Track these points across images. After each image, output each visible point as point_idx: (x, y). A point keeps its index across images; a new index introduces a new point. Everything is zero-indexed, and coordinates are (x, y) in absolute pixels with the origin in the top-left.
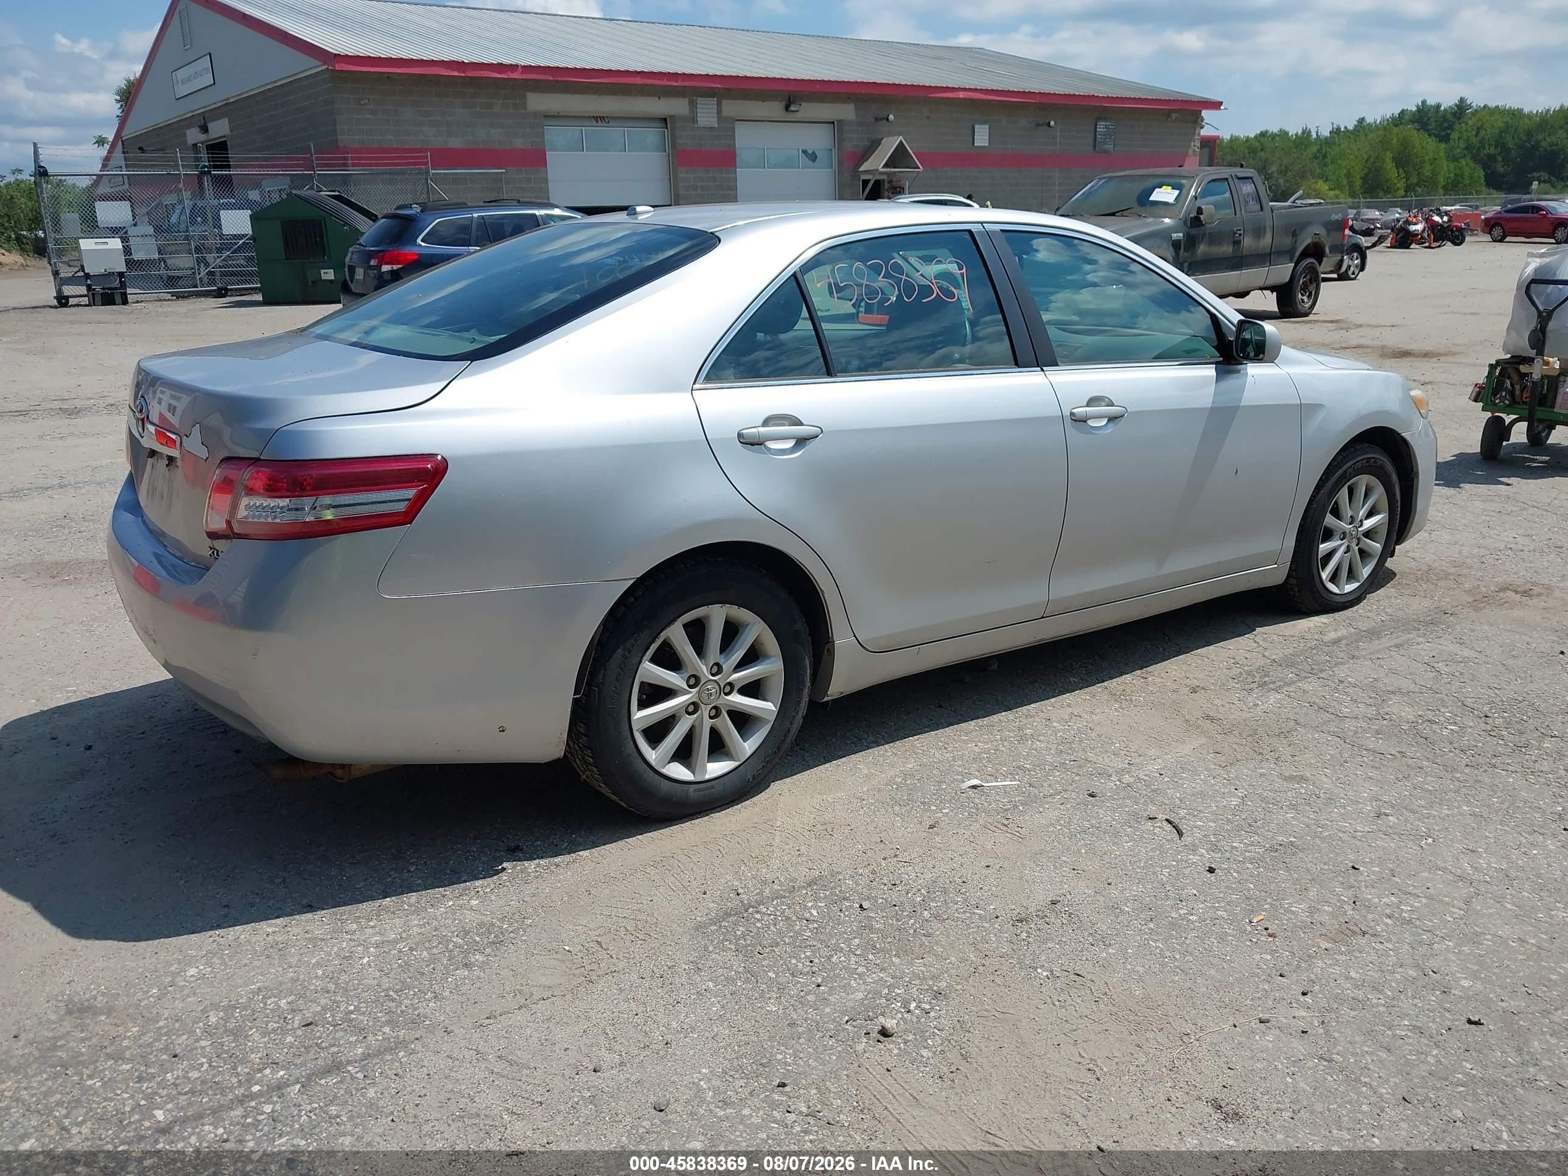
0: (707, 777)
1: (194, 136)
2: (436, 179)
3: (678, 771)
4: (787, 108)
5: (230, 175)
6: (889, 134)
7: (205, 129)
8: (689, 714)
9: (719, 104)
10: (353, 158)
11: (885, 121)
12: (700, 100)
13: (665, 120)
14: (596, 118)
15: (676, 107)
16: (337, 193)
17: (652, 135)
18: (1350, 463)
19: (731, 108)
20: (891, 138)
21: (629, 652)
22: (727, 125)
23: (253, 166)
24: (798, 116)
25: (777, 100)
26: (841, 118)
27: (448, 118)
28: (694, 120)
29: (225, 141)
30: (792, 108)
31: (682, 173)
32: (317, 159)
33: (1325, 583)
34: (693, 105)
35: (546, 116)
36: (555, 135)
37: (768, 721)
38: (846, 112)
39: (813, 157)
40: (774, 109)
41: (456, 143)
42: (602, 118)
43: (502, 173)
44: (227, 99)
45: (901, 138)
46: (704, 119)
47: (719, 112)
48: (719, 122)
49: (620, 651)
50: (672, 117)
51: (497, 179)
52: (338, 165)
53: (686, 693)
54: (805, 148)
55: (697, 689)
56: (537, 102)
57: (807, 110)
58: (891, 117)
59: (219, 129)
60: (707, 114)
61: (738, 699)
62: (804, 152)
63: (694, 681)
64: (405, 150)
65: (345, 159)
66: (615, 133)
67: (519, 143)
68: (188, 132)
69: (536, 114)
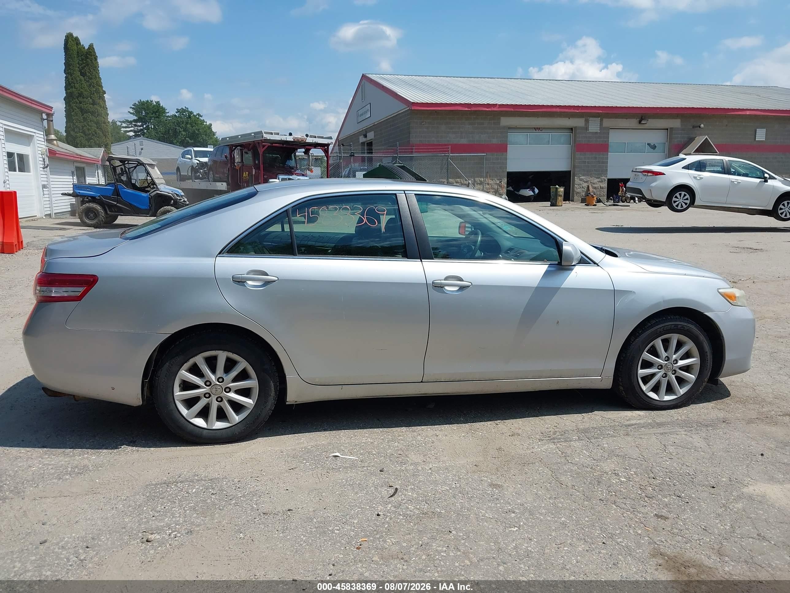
0: (214, 428)
1: (362, 139)
2: (452, 158)
3: (200, 422)
4: (640, 122)
5: (372, 157)
6: (701, 135)
7: (365, 136)
8: (206, 398)
9: (601, 121)
10: (415, 149)
11: (699, 128)
12: (591, 119)
13: (572, 129)
14: (535, 129)
15: (579, 122)
16: (403, 165)
17: (564, 136)
18: (661, 326)
19: (607, 122)
20: (701, 137)
21: (172, 365)
22: (605, 132)
23: (380, 153)
24: (646, 126)
25: (635, 118)
26: (672, 127)
27: (461, 130)
28: (587, 128)
29: (372, 142)
30: (643, 122)
31: (578, 155)
32: (399, 149)
33: (646, 392)
34: (587, 121)
35: (509, 128)
36: (513, 136)
37: (249, 409)
38: (676, 123)
39: (654, 147)
40: (633, 122)
41: (464, 141)
42: (539, 129)
43: (484, 155)
44: (374, 123)
45: (706, 137)
46: (592, 128)
47: (601, 124)
48: (600, 130)
49: (167, 364)
50: (576, 127)
51: (482, 158)
52: (409, 152)
53: (203, 388)
54: (649, 142)
55: (210, 387)
56: (505, 121)
57: (652, 123)
58: (702, 126)
59: (371, 136)
60: (594, 126)
61: (233, 396)
62: (648, 144)
63: (208, 383)
64: (439, 145)
65: (412, 149)
66: (544, 135)
67: (495, 141)
68: (360, 137)
69: (504, 127)
